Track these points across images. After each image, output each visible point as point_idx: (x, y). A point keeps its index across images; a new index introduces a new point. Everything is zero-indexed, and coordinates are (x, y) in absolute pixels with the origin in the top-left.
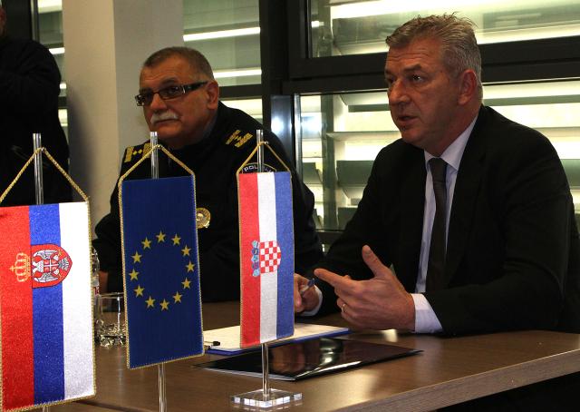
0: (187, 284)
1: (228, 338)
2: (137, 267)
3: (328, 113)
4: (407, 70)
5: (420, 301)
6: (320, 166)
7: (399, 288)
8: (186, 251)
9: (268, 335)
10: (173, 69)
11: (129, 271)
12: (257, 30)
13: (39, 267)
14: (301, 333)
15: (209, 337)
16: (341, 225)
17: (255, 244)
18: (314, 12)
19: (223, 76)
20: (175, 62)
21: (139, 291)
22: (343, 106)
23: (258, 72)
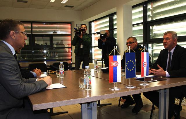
0: (134, 67)
1: (139, 76)
2: (127, 65)
3: (152, 46)
4: (166, 38)
5: (167, 72)
6: (151, 54)
7: (163, 71)
8: (134, 63)
9: (145, 76)
10: (131, 40)
11: (126, 65)
12: (143, 35)
13: (114, 64)
14: (150, 76)
15: (136, 76)
16: (154, 62)
17: (143, 62)
18: (151, 32)
19: (138, 42)
20: (132, 39)
21: (127, 68)
22: (155, 45)
23: (143, 41)
